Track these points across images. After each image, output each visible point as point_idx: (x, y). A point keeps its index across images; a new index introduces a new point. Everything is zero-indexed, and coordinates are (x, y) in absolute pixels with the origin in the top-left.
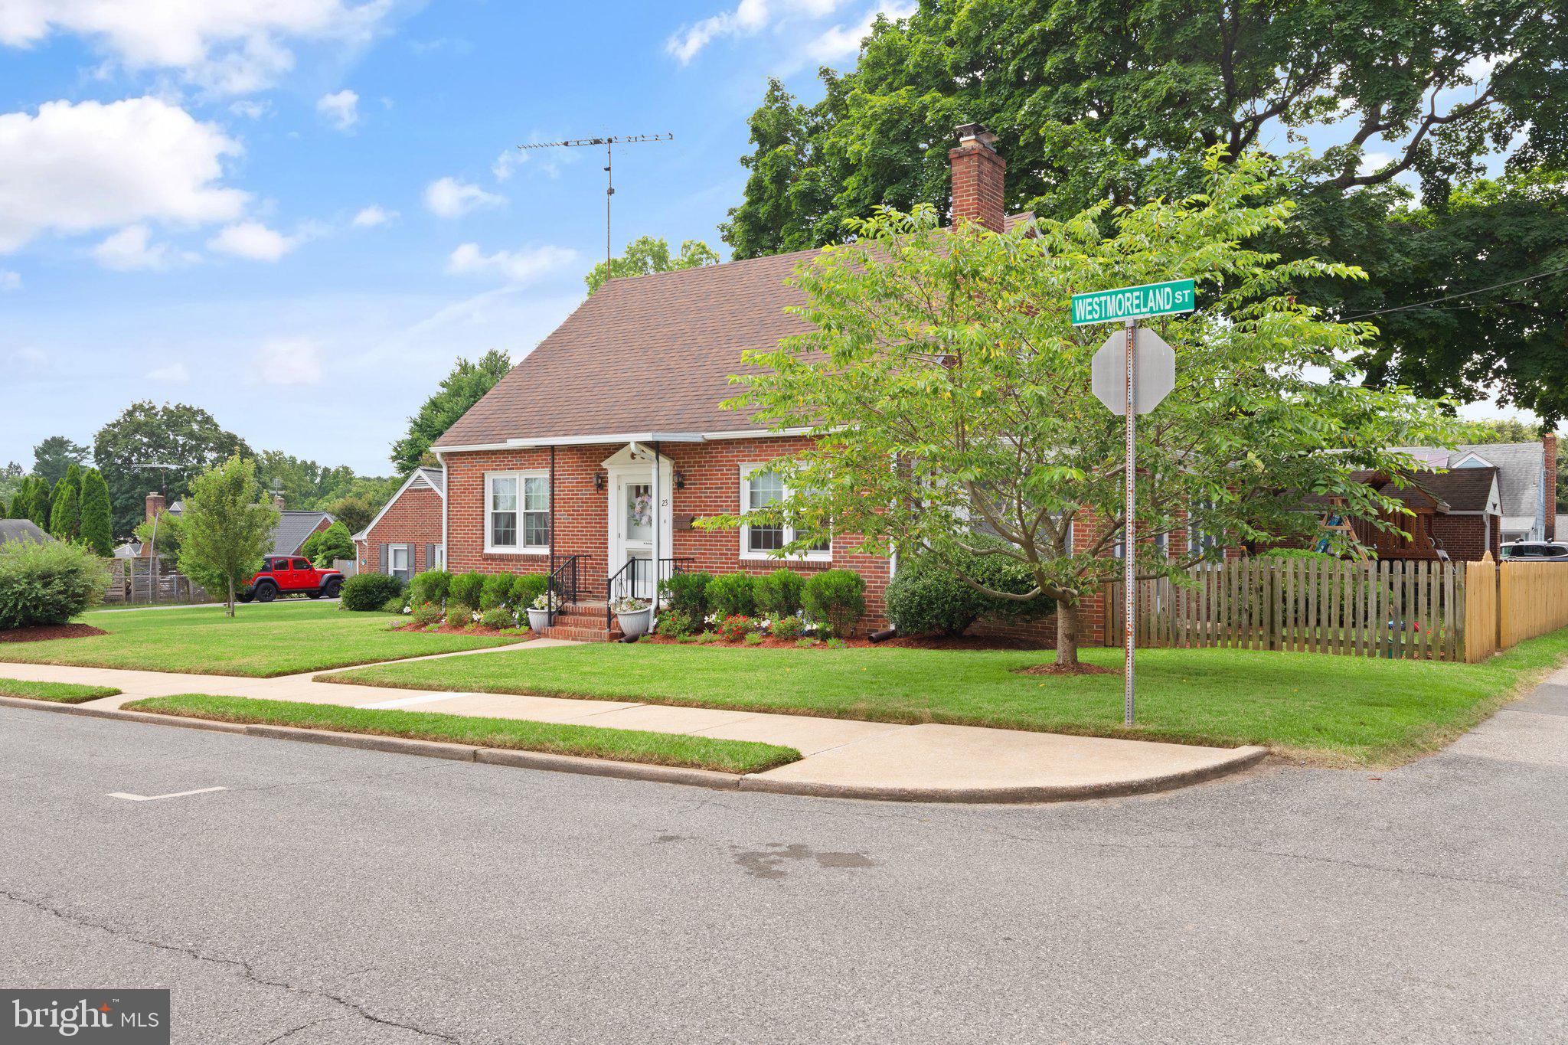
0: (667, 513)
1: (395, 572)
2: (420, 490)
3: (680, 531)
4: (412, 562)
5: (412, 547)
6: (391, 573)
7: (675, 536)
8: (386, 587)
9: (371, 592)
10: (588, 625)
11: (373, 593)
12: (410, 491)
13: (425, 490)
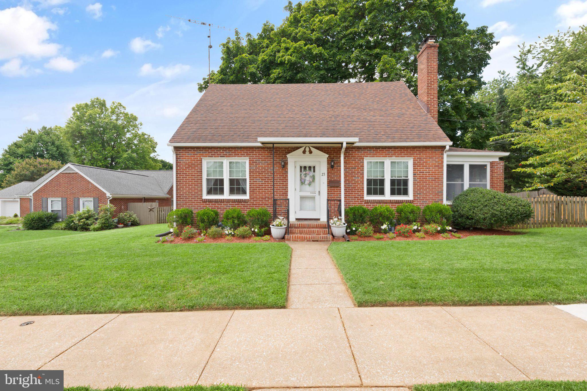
0: (324, 180)
1: (52, 211)
2: (70, 173)
3: (331, 187)
4: (64, 206)
5: (64, 199)
6: (50, 211)
7: (328, 190)
8: (51, 218)
9: (44, 221)
10: (309, 233)
11: (45, 221)
12: (63, 174)
13: (73, 173)
